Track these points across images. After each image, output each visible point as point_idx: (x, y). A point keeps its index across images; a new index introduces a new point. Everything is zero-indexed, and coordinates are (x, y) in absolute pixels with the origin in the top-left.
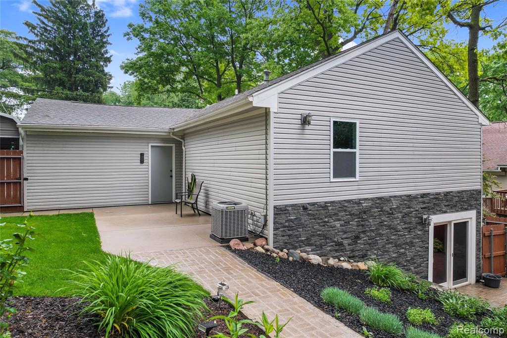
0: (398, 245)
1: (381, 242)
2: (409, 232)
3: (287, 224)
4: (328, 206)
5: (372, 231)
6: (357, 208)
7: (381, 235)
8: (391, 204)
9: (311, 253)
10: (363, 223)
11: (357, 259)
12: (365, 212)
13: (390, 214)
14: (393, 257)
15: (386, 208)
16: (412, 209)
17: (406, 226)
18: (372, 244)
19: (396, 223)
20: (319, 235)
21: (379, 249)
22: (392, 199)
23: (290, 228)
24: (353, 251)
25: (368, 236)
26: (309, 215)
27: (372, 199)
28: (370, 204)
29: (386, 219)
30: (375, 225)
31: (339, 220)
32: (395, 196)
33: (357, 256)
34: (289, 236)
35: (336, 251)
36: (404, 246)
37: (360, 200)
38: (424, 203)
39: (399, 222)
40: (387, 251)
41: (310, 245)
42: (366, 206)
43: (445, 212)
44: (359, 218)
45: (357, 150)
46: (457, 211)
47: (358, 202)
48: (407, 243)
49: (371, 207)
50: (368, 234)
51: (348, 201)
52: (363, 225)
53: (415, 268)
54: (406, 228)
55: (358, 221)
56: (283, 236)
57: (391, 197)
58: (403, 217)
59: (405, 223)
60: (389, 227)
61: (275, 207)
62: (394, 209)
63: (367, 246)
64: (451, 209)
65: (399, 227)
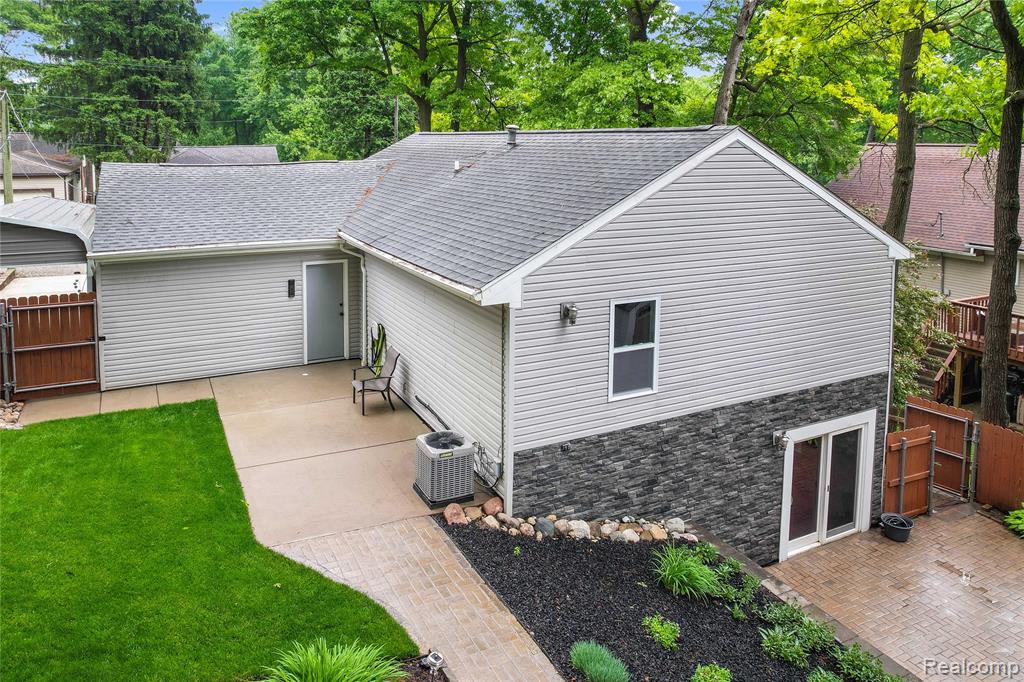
0: (726, 486)
1: (693, 486)
2: (747, 462)
3: (535, 477)
4: (603, 441)
5: (680, 469)
6: (653, 436)
7: (695, 473)
8: (715, 422)
9: (574, 515)
10: (662, 458)
11: (652, 516)
12: (667, 442)
13: (713, 438)
14: (718, 506)
15: (706, 430)
16: (753, 425)
17: (742, 453)
18: (679, 489)
19: (722, 450)
20: (587, 487)
21: (691, 496)
22: (718, 413)
23: (541, 483)
24: (644, 504)
25: (672, 478)
26: (571, 458)
27: (681, 419)
28: (677, 427)
29: (705, 447)
30: (684, 459)
31: (622, 459)
32: (723, 408)
33: (651, 512)
34: (538, 494)
35: (617, 507)
36: (736, 486)
37: (659, 423)
38: (776, 411)
39: (728, 448)
41: (572, 503)
42: (671, 431)
43: (817, 421)
44: (658, 451)
45: (656, 345)
46: (841, 415)
47: (656, 427)
48: (742, 481)
49: (679, 432)
50: (672, 474)
51: (639, 428)
52: (663, 463)
53: (756, 519)
54: (740, 457)
55: (654, 457)
56: (529, 496)
57: (715, 410)
58: (736, 439)
59: (740, 448)
60: (710, 459)
61: (516, 454)
62: (720, 429)
63: (671, 493)
64: (829, 413)
65: (729, 457)
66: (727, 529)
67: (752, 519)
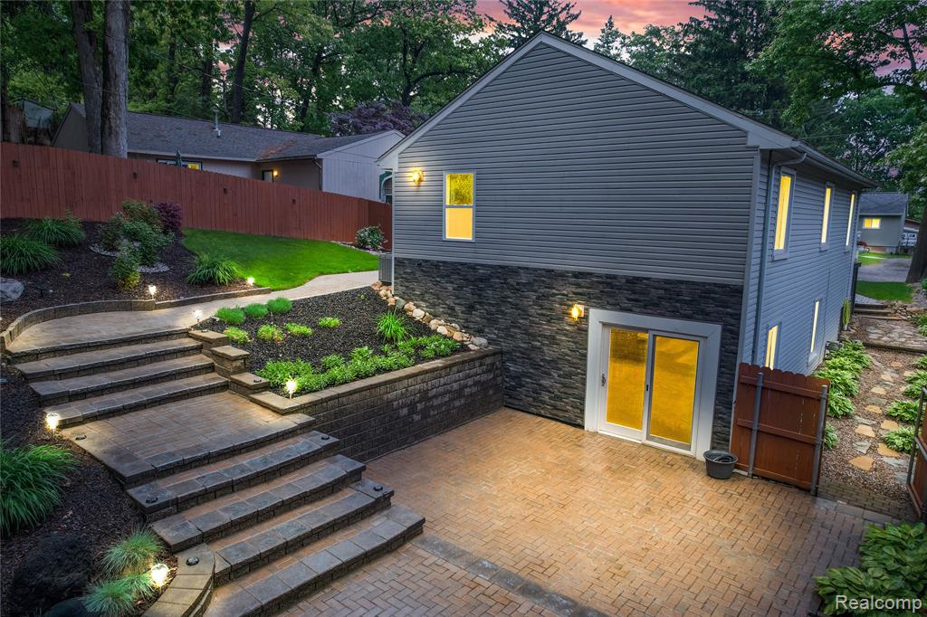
1: (503, 323)
2: (549, 321)
4: (440, 266)
6: (472, 273)
7: (504, 314)
8: (519, 277)
11: (472, 332)
12: (481, 281)
13: (517, 289)
14: (520, 347)
15: (510, 281)
16: (555, 291)
18: (491, 321)
21: (499, 329)
22: (522, 271)
23: (407, 280)
24: (466, 321)
25: (486, 310)
26: (422, 271)
27: (492, 267)
28: (489, 271)
29: (511, 295)
30: (495, 298)
31: (452, 283)
32: (527, 268)
33: (471, 329)
34: (407, 287)
35: (449, 315)
36: (539, 339)
39: (531, 303)
40: (512, 336)
41: (425, 301)
42: (483, 273)
44: (474, 285)
47: (473, 267)
48: (545, 336)
49: (490, 275)
50: (486, 307)
51: (462, 264)
53: (559, 376)
56: (402, 286)
57: (520, 268)
58: (538, 298)
60: (516, 306)
61: (395, 258)
62: (524, 284)
63: (486, 321)
64: (645, 306)
65: (532, 311)
66: (532, 371)
67: (556, 375)
